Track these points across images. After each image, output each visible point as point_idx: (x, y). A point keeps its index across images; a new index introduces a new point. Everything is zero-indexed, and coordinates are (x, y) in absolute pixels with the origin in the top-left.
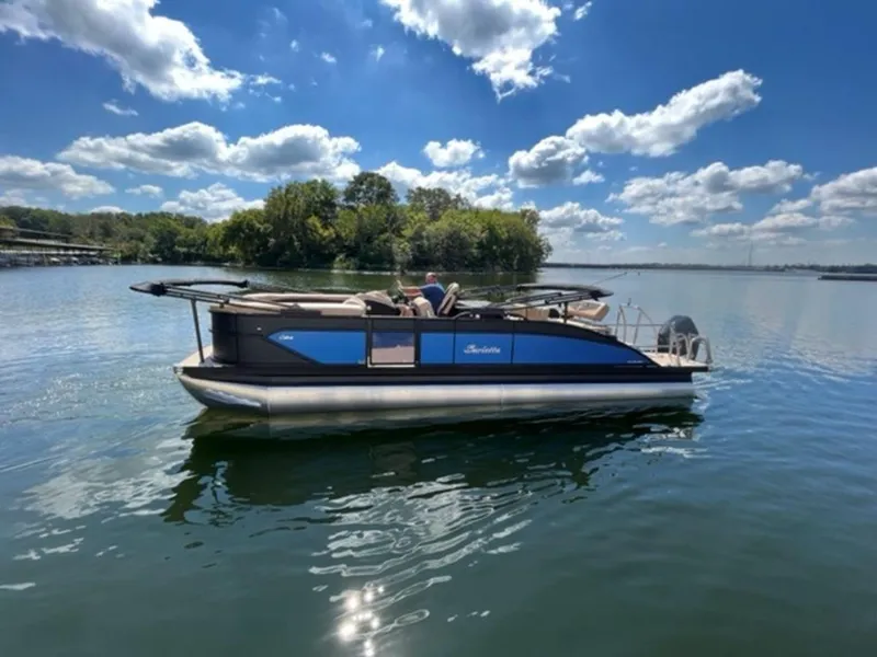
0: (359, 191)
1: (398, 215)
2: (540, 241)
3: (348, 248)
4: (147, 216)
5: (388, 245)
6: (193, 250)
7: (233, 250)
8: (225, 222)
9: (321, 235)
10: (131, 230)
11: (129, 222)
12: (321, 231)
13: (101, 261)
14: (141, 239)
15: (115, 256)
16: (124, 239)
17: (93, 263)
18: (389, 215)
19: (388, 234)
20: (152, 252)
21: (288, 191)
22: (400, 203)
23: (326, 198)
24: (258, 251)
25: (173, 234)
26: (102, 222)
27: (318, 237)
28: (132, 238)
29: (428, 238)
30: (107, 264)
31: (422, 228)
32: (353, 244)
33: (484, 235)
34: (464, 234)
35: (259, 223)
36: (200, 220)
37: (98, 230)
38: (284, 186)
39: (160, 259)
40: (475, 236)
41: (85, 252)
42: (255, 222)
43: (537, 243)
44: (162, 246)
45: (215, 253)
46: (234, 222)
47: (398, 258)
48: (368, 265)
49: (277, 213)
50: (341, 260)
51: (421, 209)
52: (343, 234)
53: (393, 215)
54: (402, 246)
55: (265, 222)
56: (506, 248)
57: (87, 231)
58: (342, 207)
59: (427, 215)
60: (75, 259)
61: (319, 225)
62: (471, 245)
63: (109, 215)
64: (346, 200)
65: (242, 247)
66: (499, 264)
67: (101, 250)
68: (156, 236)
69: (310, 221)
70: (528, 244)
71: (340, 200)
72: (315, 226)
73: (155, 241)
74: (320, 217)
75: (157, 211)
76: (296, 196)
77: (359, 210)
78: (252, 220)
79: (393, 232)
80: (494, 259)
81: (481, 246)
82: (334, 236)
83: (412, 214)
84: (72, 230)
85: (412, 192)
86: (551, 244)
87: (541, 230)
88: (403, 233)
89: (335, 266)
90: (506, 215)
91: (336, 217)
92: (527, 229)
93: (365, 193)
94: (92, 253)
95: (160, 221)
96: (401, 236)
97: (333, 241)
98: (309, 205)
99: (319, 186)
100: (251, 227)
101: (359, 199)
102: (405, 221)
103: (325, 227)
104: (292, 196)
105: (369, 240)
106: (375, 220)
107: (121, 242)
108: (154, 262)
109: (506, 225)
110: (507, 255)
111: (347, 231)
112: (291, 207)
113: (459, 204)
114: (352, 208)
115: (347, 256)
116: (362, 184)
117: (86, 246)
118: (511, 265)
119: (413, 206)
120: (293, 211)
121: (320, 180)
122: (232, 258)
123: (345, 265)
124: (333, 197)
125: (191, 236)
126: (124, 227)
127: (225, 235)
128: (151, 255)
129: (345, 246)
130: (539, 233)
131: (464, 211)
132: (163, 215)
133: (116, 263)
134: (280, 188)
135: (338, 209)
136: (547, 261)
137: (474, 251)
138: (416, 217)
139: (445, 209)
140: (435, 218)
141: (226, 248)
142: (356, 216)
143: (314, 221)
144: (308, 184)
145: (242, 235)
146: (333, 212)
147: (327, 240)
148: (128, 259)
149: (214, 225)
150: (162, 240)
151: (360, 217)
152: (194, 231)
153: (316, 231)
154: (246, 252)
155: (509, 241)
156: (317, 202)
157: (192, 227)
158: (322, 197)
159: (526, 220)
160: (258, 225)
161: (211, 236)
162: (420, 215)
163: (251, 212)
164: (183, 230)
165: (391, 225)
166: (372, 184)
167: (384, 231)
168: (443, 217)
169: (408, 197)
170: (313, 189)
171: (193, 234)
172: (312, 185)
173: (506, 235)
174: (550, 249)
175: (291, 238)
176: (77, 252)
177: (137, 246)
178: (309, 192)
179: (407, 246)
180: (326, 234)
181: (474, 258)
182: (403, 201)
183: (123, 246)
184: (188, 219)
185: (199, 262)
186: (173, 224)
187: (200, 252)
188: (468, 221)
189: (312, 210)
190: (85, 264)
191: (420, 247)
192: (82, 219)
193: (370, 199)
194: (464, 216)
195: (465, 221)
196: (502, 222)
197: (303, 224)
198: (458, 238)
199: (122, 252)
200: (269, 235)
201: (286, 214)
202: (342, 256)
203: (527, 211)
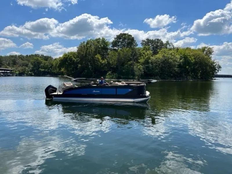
0: (119, 42)
1: (137, 52)
2: (214, 63)
3: (113, 68)
4: (30, 56)
5: (132, 67)
6: (46, 70)
7: (63, 70)
8: (60, 58)
9: (101, 63)
10: (23, 62)
11: (23, 58)
12: (101, 61)
13: (11, 75)
14: (27, 66)
15: (16, 73)
16: (20, 66)
17: (8, 76)
18: (133, 52)
19: (132, 62)
20: (31, 71)
21: (87, 43)
22: (138, 47)
23: (104, 46)
24: (73, 70)
25: (39, 63)
26: (13, 59)
27: (99, 64)
28: (23, 65)
29: (152, 63)
30: (13, 76)
31: (149, 58)
32: (115, 66)
33: (181, 61)
34: (170, 60)
35: (75, 58)
36: (50, 57)
37: (11, 62)
38: (86, 42)
39: (33, 74)
40: (176, 61)
41: (6, 71)
42: (73, 57)
43: (212, 64)
44: (35, 68)
45: (55, 71)
46: (64, 58)
47: (136, 73)
48: (122, 77)
49: (82, 53)
50: (109, 74)
51: (149, 49)
52: (111, 62)
53: (134, 52)
54: (138, 67)
55: (77, 57)
56: (194, 67)
57: (7, 63)
58: (111, 50)
59: (151, 52)
60: (2, 74)
61: (100, 58)
62: (175, 65)
63: (16, 56)
64: (113, 46)
65: (66, 69)
66: (190, 76)
67: (11, 70)
68: (32, 64)
69: (96, 56)
70: (206, 65)
71: (110, 46)
72: (98, 58)
73: (32, 66)
74: (101, 55)
75: (34, 54)
76: (91, 45)
77: (119, 51)
78: (71, 56)
79: (134, 61)
80: (187, 72)
81: (180, 66)
82: (107, 63)
83: (144, 51)
84: (2, 63)
85: (144, 41)
86: (220, 65)
87: (213, 58)
88: (139, 61)
89: (107, 77)
90: (193, 50)
91: (108, 54)
92: (206, 57)
93: (121, 43)
94: (8, 72)
95: (35, 58)
96: (138, 62)
97: (106, 65)
98: (96, 50)
99: (101, 41)
100: (71, 60)
101: (118, 46)
102: (141, 55)
103: (103, 59)
104: (89, 46)
105: (123, 64)
106: (126, 55)
107: (19, 67)
108: (31, 75)
109: (194, 56)
110: (194, 71)
111: (113, 61)
112: (88, 50)
113: (168, 46)
114: (115, 50)
115: (112, 73)
116: (120, 39)
117: (6, 69)
118: (197, 76)
119: (145, 47)
120: (89, 52)
121: (101, 38)
122: (62, 74)
123: (111, 76)
124: (107, 46)
125: (46, 64)
126: (21, 60)
127: (60, 63)
128: (30, 72)
129: (111, 68)
130: (213, 59)
131: (170, 49)
132: (36, 55)
133: (17, 76)
134: (84, 42)
135: (109, 50)
136: (219, 74)
137: (175, 69)
138: (146, 53)
139: (161, 49)
140: (155, 53)
141: (60, 69)
142: (117, 54)
143: (98, 56)
144: (96, 40)
145: (67, 63)
146: (107, 52)
147: (104, 65)
148: (21, 74)
149: (55, 59)
150: (35, 66)
151: (119, 54)
152: (48, 62)
153: (99, 61)
154: (68, 71)
155: (196, 63)
156: (99, 48)
157: (47, 60)
158: (102, 46)
159: (205, 52)
160: (74, 59)
161: (54, 64)
162: (148, 52)
163: (71, 53)
164: (44, 61)
165: (134, 57)
166: (125, 39)
167: (130, 60)
168: (160, 53)
169: (142, 44)
170: (98, 42)
171: (47, 63)
172: (98, 40)
173: (194, 60)
174: (220, 67)
175: (88, 64)
176: (3, 71)
177: (25, 68)
178: (96, 43)
179: (141, 67)
180: (103, 62)
181: (176, 72)
182: (140, 46)
183: (20, 68)
184: (45, 57)
185: (48, 75)
186: (39, 59)
187: (49, 71)
188: (173, 54)
189: (97, 51)
190: (5, 76)
191: (147, 67)
192: (6, 57)
193: (124, 46)
194: (171, 52)
195: (171, 54)
196: (191, 54)
197: (93, 58)
198: (168, 62)
199: (19, 71)
200: (78, 63)
201: (86, 53)
202: (110, 72)
203: (205, 48)
